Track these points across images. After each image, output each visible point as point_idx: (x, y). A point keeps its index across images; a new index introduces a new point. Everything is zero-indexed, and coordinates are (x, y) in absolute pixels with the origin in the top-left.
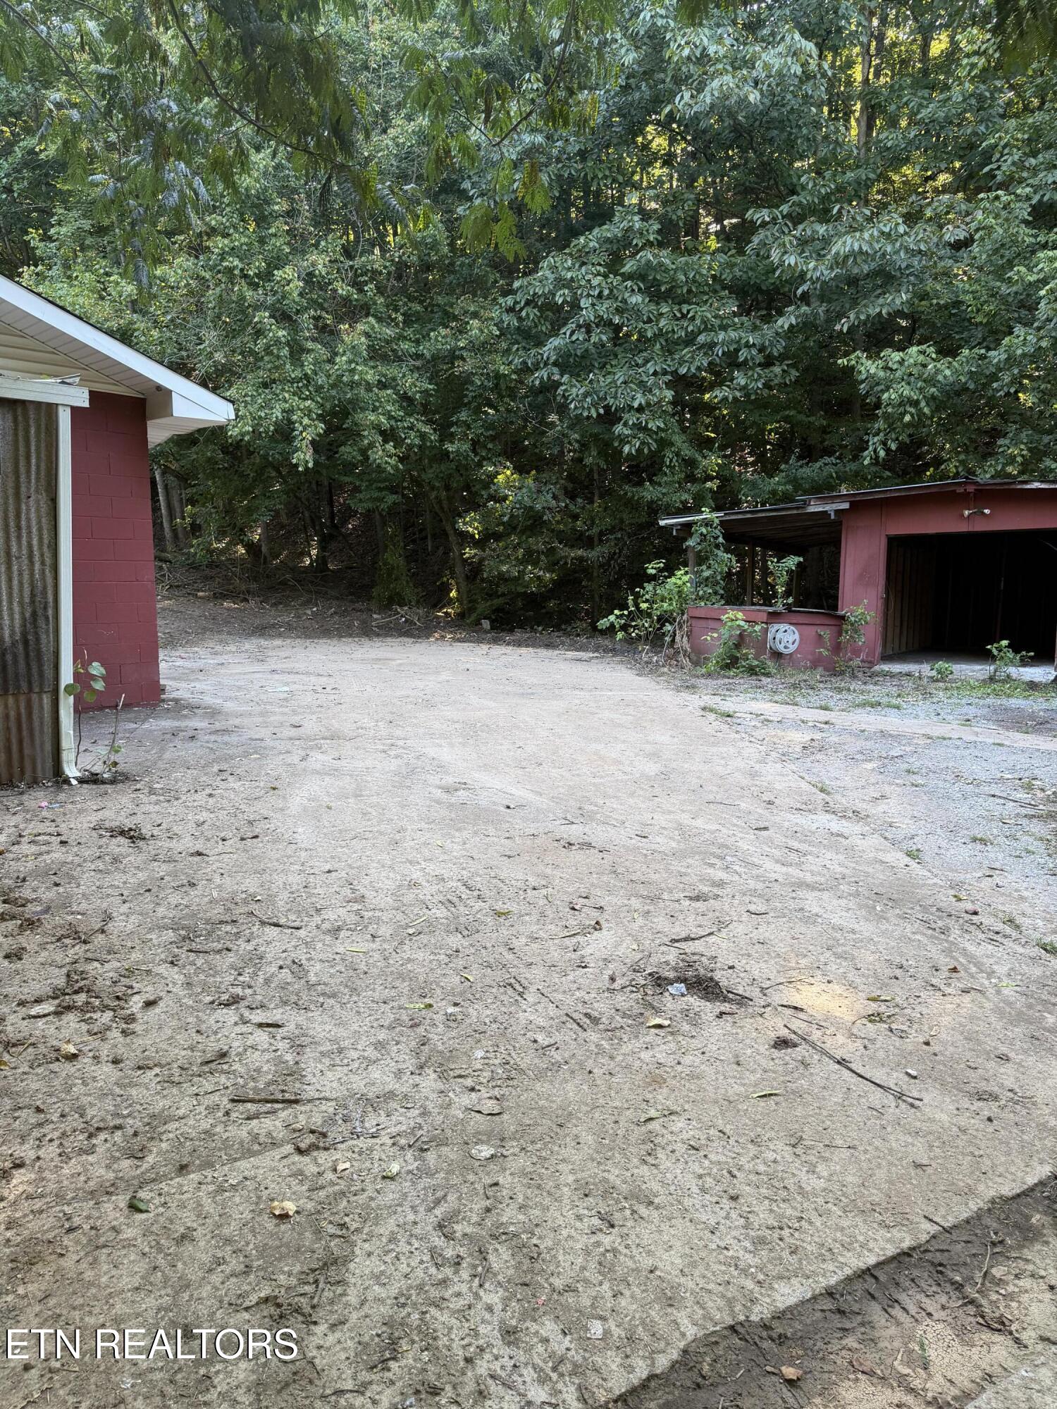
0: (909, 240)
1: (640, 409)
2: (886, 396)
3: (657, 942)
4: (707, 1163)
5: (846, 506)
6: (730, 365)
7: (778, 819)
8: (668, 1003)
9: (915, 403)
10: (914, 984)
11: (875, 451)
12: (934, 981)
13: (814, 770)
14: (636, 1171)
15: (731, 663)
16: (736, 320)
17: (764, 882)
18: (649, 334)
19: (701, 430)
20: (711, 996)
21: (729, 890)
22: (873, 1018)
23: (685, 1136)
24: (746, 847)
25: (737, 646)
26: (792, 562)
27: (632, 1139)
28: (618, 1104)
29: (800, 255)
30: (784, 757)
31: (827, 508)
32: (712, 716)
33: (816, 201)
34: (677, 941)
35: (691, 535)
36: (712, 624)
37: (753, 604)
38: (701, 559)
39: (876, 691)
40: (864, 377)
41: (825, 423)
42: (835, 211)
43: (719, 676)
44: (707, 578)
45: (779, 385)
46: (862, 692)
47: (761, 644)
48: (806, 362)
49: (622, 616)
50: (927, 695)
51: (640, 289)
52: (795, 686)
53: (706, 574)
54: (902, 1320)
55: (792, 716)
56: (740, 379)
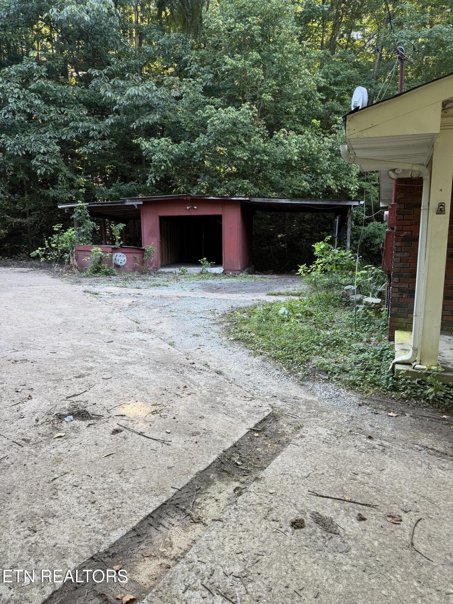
0: (158, 93)
1: (44, 154)
2: (153, 157)
3: (60, 399)
4: (81, 491)
5: (141, 203)
6: (86, 137)
7: (117, 337)
8: (65, 425)
9: (165, 162)
10: (170, 395)
11: (151, 180)
12: (178, 393)
13: (134, 314)
14: (47, 504)
15: (97, 270)
16: (87, 118)
17: (110, 365)
18: (46, 119)
19: (75, 165)
20: (84, 418)
21: (94, 371)
22: (153, 413)
23: (71, 482)
24: (103, 351)
25: (100, 263)
26: (121, 226)
27: (46, 490)
28: (39, 476)
29: (113, 92)
30: (121, 310)
31: (134, 203)
32: (88, 295)
33: (119, 70)
34: (69, 397)
35: (74, 213)
36: (87, 253)
37: (106, 244)
38: (80, 224)
39: (159, 280)
40: (144, 149)
41: (130, 167)
42: (127, 76)
43: (92, 276)
44: (83, 232)
45: (109, 148)
46: (153, 280)
47: (110, 262)
48: (120, 140)
49: (42, 250)
50: (178, 280)
51: (39, 98)
52: (125, 279)
53: (83, 231)
54: (163, 530)
55: (125, 292)
56: (91, 145)
